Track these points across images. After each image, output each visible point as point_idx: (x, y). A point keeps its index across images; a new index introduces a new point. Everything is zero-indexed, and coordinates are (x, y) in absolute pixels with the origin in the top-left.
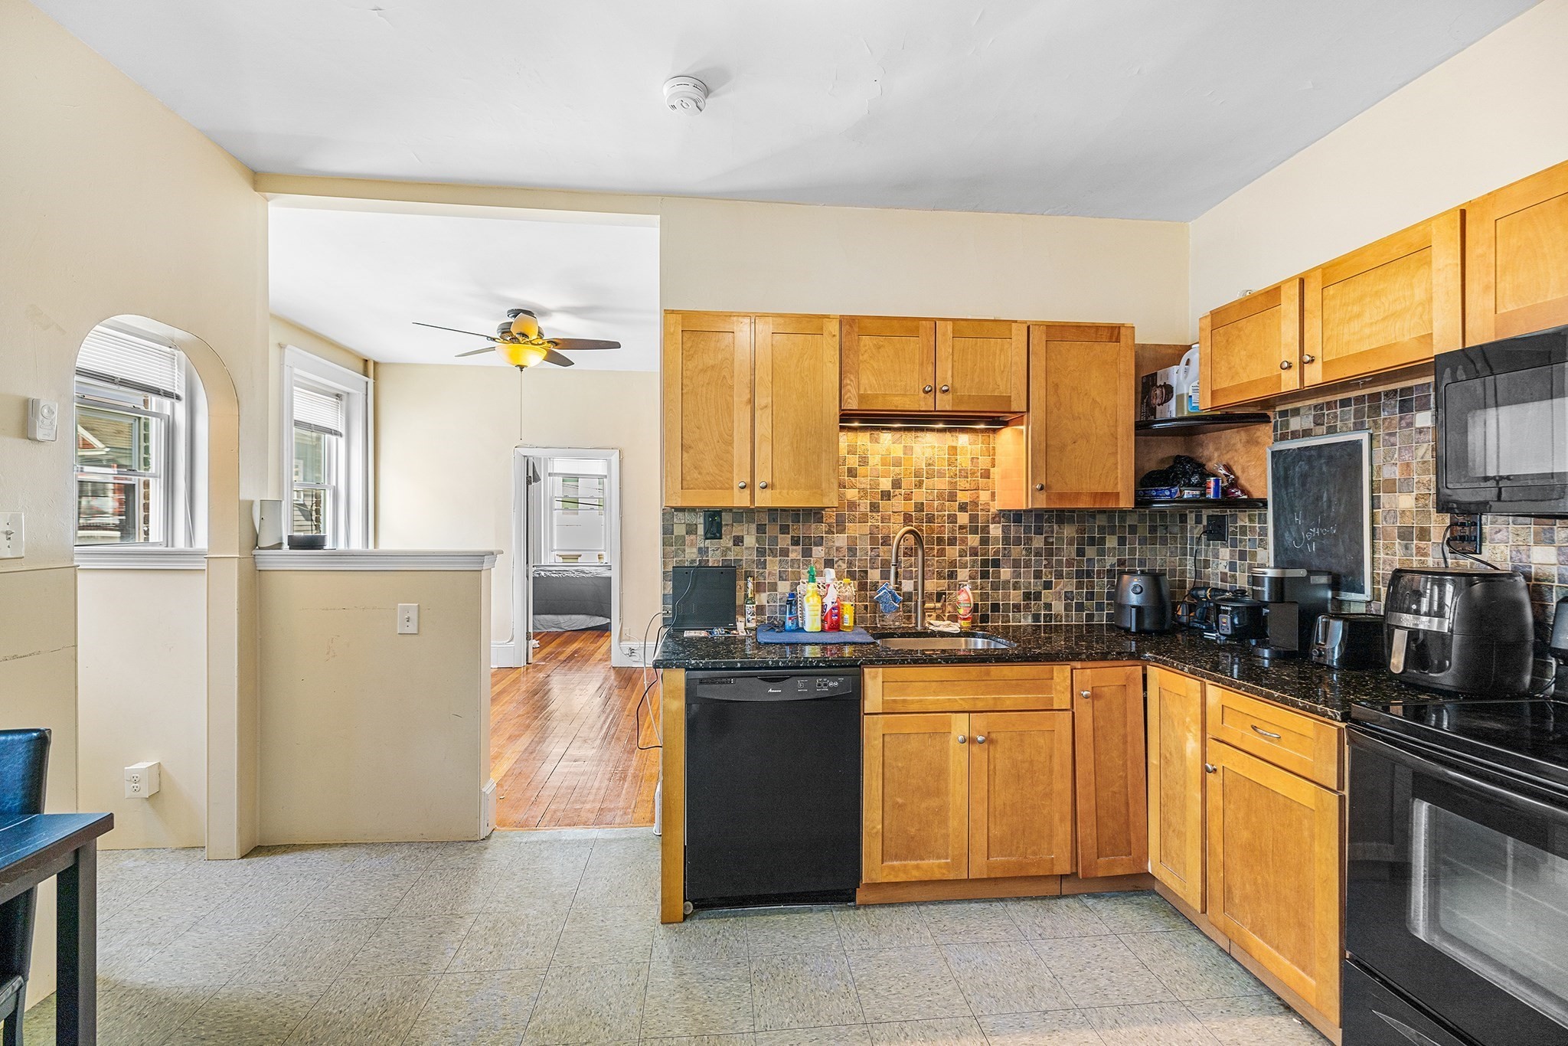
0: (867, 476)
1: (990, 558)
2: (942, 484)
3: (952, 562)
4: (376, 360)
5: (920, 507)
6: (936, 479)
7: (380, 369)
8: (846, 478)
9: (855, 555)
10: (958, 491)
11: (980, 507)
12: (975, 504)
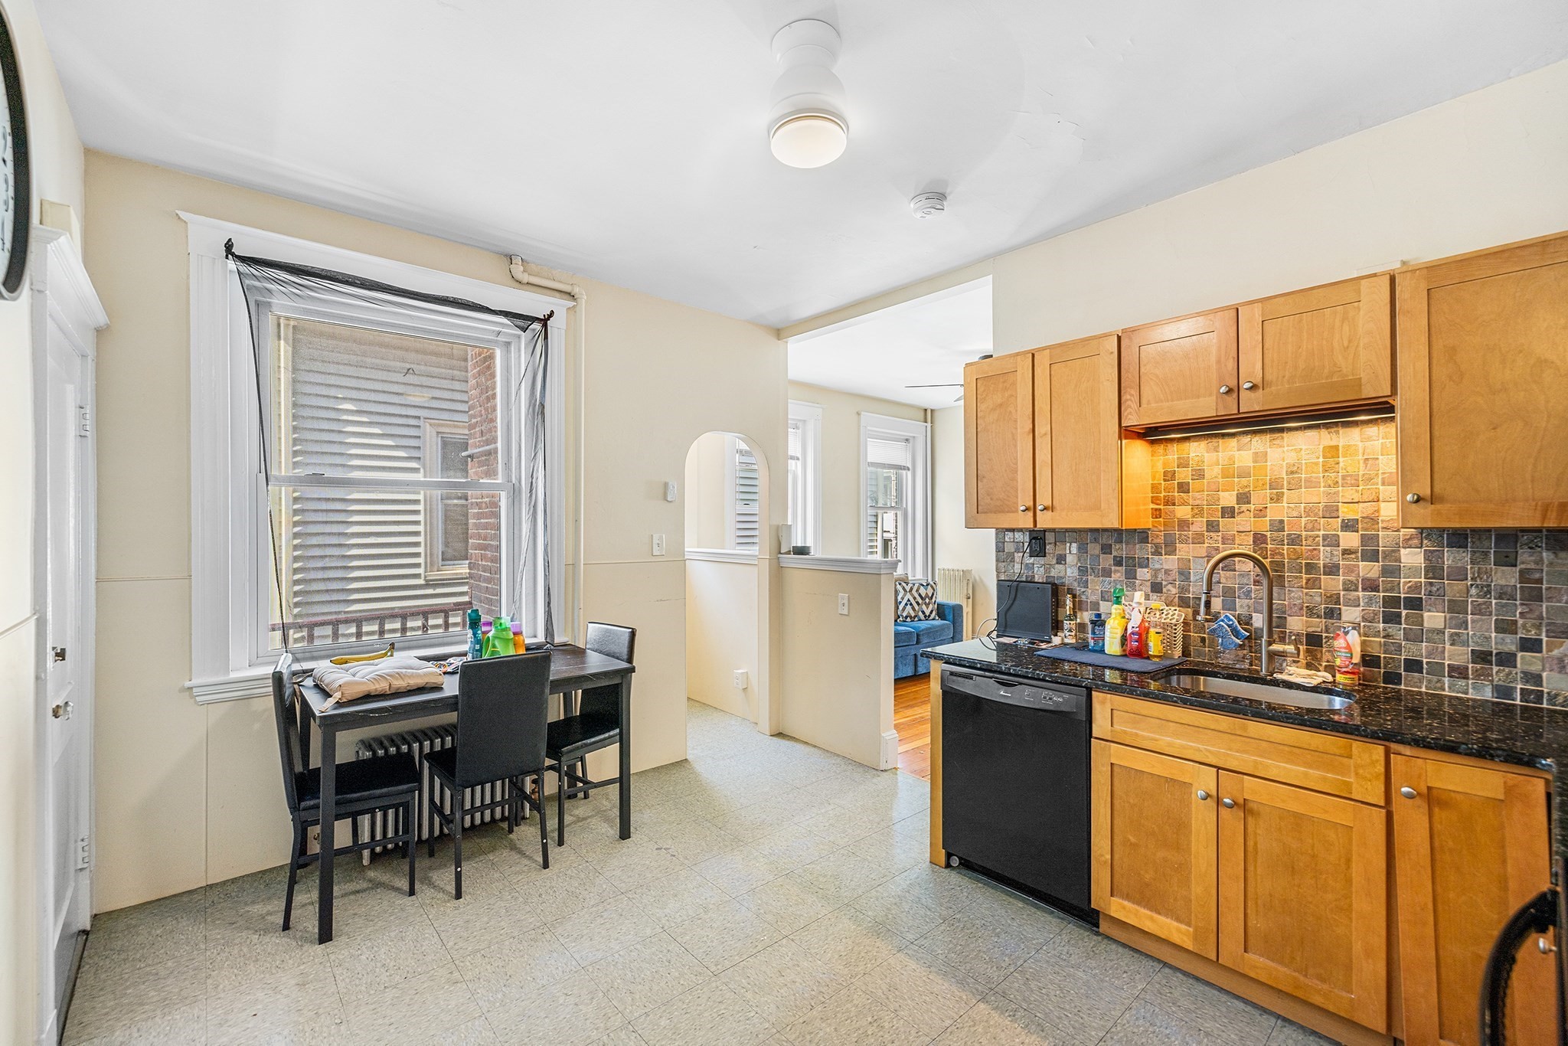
0: (1203, 491)
1: (1402, 596)
2: (1317, 496)
3: (1331, 596)
4: (932, 408)
5: (1279, 526)
6: (1303, 490)
7: (936, 415)
8: (1176, 494)
9: (1188, 579)
10: (1340, 504)
11: (1380, 525)
12: (1373, 520)
